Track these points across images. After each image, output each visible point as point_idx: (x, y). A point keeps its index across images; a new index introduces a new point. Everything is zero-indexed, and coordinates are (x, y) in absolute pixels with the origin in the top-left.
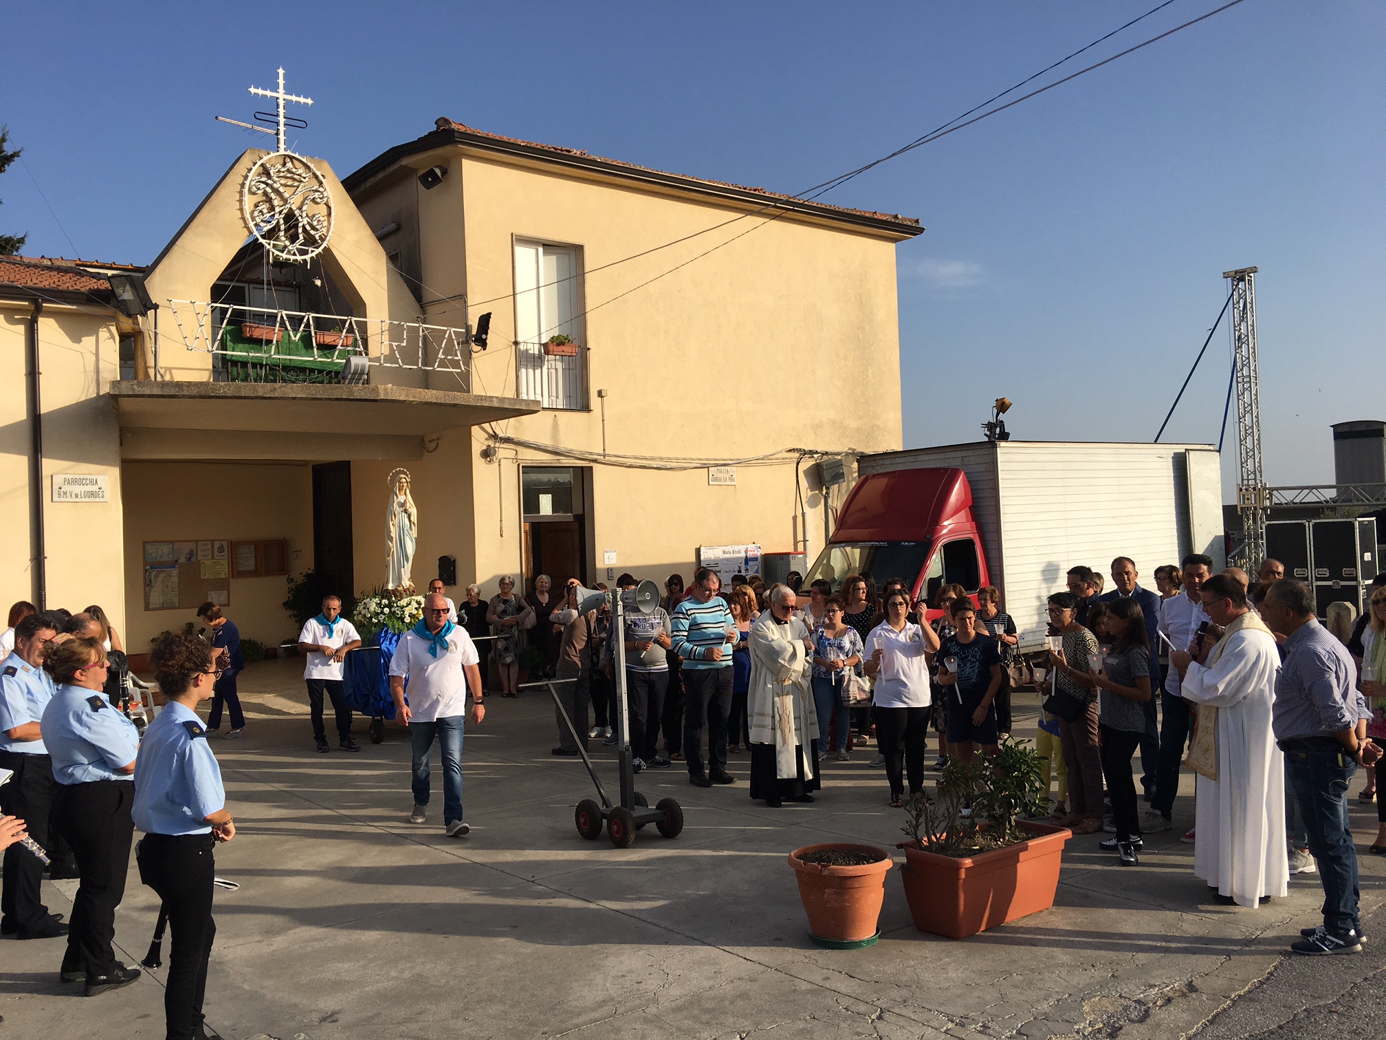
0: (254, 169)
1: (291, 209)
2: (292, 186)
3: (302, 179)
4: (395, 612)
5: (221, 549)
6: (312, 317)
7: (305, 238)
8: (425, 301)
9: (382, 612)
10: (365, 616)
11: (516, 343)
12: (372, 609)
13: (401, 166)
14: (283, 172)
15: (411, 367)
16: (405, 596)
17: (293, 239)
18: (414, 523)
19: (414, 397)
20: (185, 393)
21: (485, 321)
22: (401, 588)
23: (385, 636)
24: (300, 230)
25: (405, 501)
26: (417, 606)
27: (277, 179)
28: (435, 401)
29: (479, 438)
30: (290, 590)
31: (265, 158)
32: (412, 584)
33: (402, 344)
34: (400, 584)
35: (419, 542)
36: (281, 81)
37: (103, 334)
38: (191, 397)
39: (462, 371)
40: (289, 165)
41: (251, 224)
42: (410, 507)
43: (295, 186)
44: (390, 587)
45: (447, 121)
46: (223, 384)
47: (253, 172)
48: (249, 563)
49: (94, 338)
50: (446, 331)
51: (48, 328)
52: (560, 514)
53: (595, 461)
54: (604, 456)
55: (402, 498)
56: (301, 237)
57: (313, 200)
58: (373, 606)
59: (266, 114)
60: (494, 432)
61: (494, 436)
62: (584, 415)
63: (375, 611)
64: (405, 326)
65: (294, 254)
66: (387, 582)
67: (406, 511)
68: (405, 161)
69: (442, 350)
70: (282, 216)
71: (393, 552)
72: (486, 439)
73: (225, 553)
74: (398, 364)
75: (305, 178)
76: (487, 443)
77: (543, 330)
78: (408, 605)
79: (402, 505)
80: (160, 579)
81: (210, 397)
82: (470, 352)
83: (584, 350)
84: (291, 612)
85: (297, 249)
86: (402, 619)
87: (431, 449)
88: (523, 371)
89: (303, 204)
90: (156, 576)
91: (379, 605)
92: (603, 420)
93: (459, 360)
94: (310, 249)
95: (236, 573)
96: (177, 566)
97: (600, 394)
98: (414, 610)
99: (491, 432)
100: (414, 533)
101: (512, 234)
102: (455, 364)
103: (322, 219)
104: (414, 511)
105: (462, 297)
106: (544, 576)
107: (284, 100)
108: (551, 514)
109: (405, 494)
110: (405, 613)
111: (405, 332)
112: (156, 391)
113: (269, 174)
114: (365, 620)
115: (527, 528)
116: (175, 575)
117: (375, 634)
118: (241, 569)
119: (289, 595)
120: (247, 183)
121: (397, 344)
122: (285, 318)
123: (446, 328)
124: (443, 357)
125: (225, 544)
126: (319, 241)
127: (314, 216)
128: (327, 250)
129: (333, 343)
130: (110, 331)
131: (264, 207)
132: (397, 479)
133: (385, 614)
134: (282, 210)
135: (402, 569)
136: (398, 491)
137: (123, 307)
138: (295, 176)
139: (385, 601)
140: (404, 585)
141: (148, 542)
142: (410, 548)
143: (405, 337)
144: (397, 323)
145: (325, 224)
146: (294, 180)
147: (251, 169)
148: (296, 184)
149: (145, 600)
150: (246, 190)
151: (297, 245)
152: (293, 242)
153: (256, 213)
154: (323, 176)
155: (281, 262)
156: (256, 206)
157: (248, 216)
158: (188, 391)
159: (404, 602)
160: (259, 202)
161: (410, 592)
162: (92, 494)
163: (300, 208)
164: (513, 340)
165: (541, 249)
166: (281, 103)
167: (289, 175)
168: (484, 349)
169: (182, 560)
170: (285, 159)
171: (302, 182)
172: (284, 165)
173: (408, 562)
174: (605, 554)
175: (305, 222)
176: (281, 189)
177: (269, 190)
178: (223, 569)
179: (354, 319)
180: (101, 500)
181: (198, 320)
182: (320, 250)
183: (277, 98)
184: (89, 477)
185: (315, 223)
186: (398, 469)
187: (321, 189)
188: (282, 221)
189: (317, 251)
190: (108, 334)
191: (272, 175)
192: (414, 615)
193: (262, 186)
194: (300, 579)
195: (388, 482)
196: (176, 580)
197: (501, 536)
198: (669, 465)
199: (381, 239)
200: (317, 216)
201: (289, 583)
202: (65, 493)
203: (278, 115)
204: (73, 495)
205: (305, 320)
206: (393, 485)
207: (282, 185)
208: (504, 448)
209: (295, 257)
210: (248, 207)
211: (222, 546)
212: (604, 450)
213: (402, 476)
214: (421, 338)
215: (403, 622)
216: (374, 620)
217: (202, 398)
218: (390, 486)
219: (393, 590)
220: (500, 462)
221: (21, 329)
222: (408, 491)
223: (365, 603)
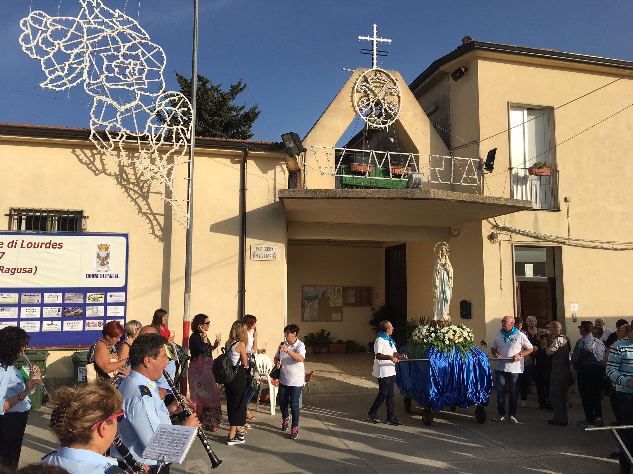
0: (360, 78)
1: (378, 99)
2: (379, 87)
3: (385, 82)
4: (439, 336)
5: (339, 291)
6: (390, 154)
7: (385, 115)
8: (453, 147)
9: (430, 336)
10: (419, 337)
11: (510, 169)
12: (424, 333)
13: (440, 71)
14: (375, 79)
15: (447, 183)
16: (445, 326)
17: (379, 116)
18: (451, 278)
19: (452, 197)
20: (318, 196)
21: (492, 154)
22: (442, 320)
23: (433, 352)
24: (383, 111)
25: (445, 263)
26: (453, 333)
27: (372, 83)
28: (465, 200)
29: (486, 227)
30: (373, 315)
31: (366, 72)
32: (449, 317)
33: (442, 169)
34: (442, 317)
35: (454, 290)
36: (375, 31)
37: (278, 169)
38: (321, 198)
39: (478, 185)
40: (378, 75)
41: (357, 109)
42: (448, 267)
43: (381, 87)
44: (436, 319)
45: (469, 38)
46: (339, 190)
47: (359, 80)
48: (352, 299)
49: (273, 171)
50: (468, 160)
51: (251, 165)
52: (539, 277)
53: (563, 243)
54: (569, 240)
55: (443, 261)
56: (384, 114)
57: (391, 94)
58: (424, 332)
59: (366, 50)
60: (497, 224)
61: (497, 227)
62: (555, 213)
63: (426, 335)
64: (443, 158)
65: (380, 124)
66: (434, 316)
67: (446, 270)
68: (442, 68)
69: (465, 172)
70: (374, 103)
71: (438, 296)
72: (491, 228)
73: (341, 293)
74: (439, 181)
75: (386, 82)
76: (492, 231)
77: (527, 159)
78: (448, 332)
79: (444, 265)
80: (309, 305)
81: (332, 198)
82: (483, 173)
83: (555, 172)
84: (373, 327)
85: (381, 121)
86: (443, 341)
87: (455, 235)
88: (515, 186)
89: (385, 96)
90: (308, 304)
91: (428, 330)
92: (568, 217)
93: (476, 178)
94: (389, 121)
95: (346, 304)
96: (317, 299)
97: (566, 200)
98: (451, 336)
99: (495, 224)
100: (451, 284)
101: (508, 103)
102: (474, 181)
103: (395, 104)
104: (451, 270)
105: (476, 142)
106: (531, 317)
107: (376, 41)
108: (533, 276)
109: (445, 258)
110: (446, 338)
111: (443, 162)
112: (302, 195)
113: (368, 81)
114: (419, 340)
115: (518, 285)
116: (316, 303)
117: (426, 350)
118: (349, 302)
119: (372, 317)
120: (356, 86)
121: (438, 169)
122: (374, 155)
123: (468, 159)
124: (466, 176)
125: (341, 288)
126: (393, 116)
127: (391, 102)
128: (398, 121)
129: (400, 173)
130: (282, 167)
131: (364, 99)
132: (440, 248)
133: (432, 337)
134: (374, 100)
135: (444, 308)
136: (441, 257)
137: (288, 152)
138: (381, 81)
139: (432, 329)
140: (445, 319)
141: (304, 286)
142: (449, 294)
143: (443, 165)
144: (439, 156)
145: (397, 106)
146: (381, 83)
147: (358, 79)
148: (382, 85)
149: (302, 316)
150: (355, 90)
151: (381, 119)
152: (379, 118)
153: (360, 103)
154: (396, 80)
155: (373, 129)
156: (360, 99)
157: (356, 104)
158: (319, 195)
159: (445, 330)
160: (362, 97)
161: (448, 323)
162: (270, 256)
163: (383, 99)
164: (509, 167)
165: (526, 112)
166: (375, 43)
167: (378, 81)
168: (491, 172)
169: (320, 296)
170: (376, 72)
171: (385, 84)
172: (376, 75)
173: (447, 303)
174: (571, 304)
175: (386, 106)
176: (374, 89)
177: (367, 89)
178: (340, 303)
179: (413, 154)
180: (275, 259)
181: (327, 157)
182: (394, 121)
183: (373, 41)
184: (269, 247)
185: (391, 106)
186: (441, 242)
187: (395, 87)
188: (373, 106)
189: (392, 122)
190: (281, 169)
191: (369, 81)
192: (452, 339)
193: (364, 87)
194: (378, 309)
195: (435, 251)
196: (316, 306)
197: (501, 289)
198: (615, 246)
199: (429, 116)
200: (392, 102)
201: (372, 311)
202: (257, 255)
203: (373, 50)
204: (261, 257)
205: (386, 156)
206: (438, 253)
207: (374, 87)
208: (503, 234)
209: (380, 126)
210: (356, 99)
211: (340, 289)
212: (569, 236)
213: (444, 247)
214: (452, 165)
215: (444, 343)
216: (425, 340)
217: (327, 199)
218: (435, 253)
219: (437, 321)
220: (500, 242)
221: (238, 166)
222: (447, 257)
223: (419, 329)
